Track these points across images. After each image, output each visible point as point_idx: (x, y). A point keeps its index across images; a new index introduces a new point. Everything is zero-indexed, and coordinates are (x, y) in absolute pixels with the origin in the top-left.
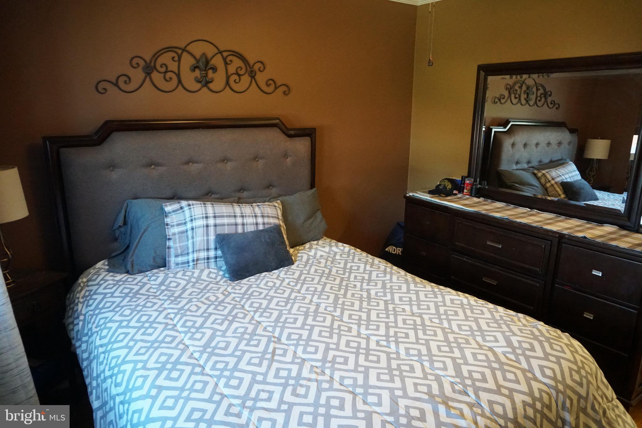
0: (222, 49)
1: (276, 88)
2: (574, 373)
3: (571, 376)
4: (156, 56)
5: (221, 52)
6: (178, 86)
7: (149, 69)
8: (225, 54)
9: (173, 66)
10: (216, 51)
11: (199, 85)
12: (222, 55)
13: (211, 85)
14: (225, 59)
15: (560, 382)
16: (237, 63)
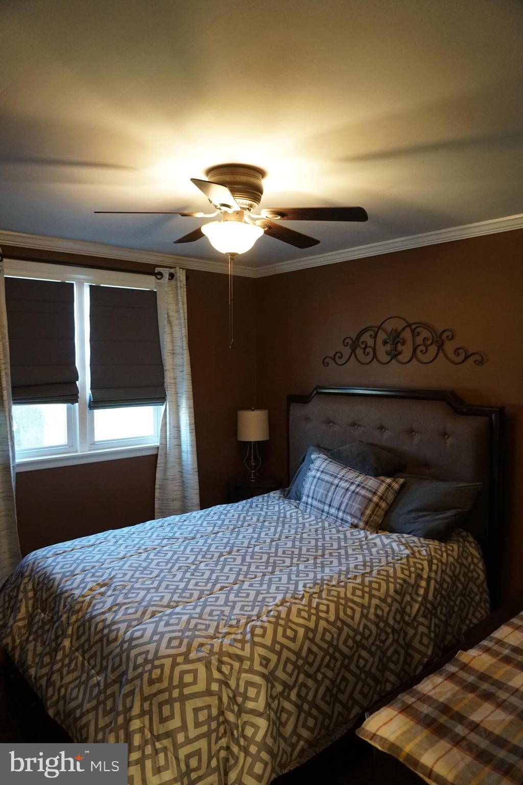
0: (411, 322)
1: (466, 358)
2: (144, 656)
3: (140, 654)
4: (360, 335)
5: (409, 325)
6: (372, 360)
7: (354, 346)
8: (413, 327)
9: (370, 342)
10: (405, 324)
11: (389, 358)
12: (411, 328)
13: (400, 357)
14: (413, 331)
15: (130, 644)
16: (425, 333)
